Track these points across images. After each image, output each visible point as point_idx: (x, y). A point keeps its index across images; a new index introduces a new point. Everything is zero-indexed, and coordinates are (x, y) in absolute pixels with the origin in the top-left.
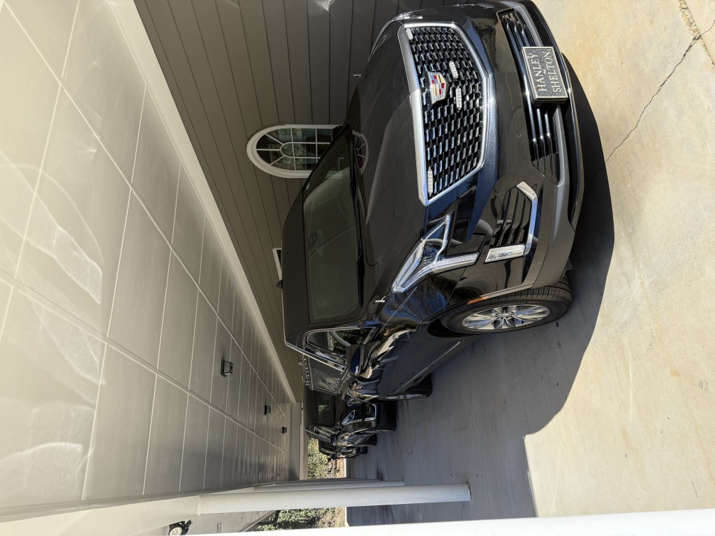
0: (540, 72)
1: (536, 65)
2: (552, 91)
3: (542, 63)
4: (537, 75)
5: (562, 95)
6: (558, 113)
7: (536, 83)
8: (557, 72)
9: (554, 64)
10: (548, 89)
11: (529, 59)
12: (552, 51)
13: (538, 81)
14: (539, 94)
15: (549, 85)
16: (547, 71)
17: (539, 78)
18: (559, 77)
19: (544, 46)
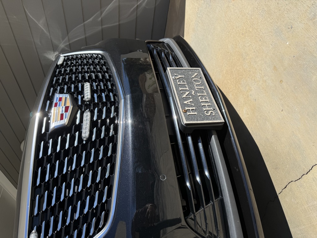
0: (187, 93)
1: (183, 86)
2: (203, 114)
3: (190, 83)
4: (184, 96)
5: (217, 119)
6: (214, 141)
7: (183, 105)
8: (208, 93)
9: (202, 84)
10: (198, 112)
11: (175, 80)
12: (199, 72)
13: (186, 102)
14: (187, 119)
15: (199, 107)
16: (196, 92)
17: (186, 99)
18: (210, 98)
19: (191, 67)
